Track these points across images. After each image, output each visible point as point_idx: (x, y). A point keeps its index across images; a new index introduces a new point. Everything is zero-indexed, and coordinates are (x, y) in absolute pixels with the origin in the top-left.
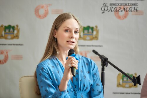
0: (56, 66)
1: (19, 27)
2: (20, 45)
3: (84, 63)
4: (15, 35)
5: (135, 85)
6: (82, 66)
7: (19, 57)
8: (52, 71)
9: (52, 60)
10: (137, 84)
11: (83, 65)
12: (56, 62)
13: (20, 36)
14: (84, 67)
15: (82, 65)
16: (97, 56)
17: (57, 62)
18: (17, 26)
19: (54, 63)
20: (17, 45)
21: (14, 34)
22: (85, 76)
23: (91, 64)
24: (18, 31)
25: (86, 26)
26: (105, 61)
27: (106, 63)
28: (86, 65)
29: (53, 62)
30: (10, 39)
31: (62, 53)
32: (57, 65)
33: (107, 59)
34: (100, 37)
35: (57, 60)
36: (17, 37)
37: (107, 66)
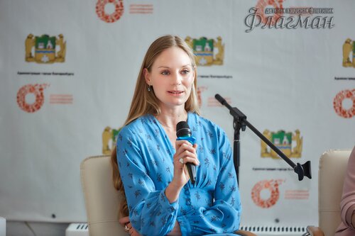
0: (155, 137)
1: (64, 39)
2: (66, 74)
3: (206, 133)
4: (57, 55)
5: (301, 179)
6: (202, 139)
7: (65, 100)
8: (147, 146)
9: (146, 124)
10: (305, 177)
11: (204, 137)
12: (153, 126)
13: (67, 58)
14: (204, 140)
15: (202, 136)
16: (225, 108)
17: (157, 128)
18: (61, 37)
19: (151, 129)
20: (61, 74)
21: (54, 52)
22: (206, 160)
23: (219, 136)
24: (63, 47)
25: (198, 37)
26: (240, 122)
27: (243, 124)
28: (209, 136)
29: (149, 126)
30: (47, 62)
31: (166, 112)
32: (156, 134)
33: (246, 117)
34: (226, 60)
35: (155, 123)
36: (61, 58)
37: (244, 130)
